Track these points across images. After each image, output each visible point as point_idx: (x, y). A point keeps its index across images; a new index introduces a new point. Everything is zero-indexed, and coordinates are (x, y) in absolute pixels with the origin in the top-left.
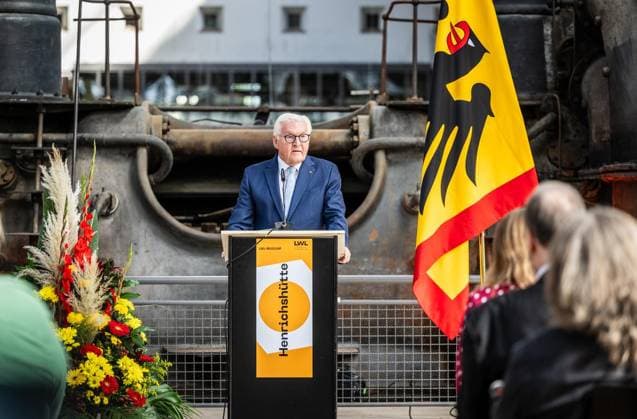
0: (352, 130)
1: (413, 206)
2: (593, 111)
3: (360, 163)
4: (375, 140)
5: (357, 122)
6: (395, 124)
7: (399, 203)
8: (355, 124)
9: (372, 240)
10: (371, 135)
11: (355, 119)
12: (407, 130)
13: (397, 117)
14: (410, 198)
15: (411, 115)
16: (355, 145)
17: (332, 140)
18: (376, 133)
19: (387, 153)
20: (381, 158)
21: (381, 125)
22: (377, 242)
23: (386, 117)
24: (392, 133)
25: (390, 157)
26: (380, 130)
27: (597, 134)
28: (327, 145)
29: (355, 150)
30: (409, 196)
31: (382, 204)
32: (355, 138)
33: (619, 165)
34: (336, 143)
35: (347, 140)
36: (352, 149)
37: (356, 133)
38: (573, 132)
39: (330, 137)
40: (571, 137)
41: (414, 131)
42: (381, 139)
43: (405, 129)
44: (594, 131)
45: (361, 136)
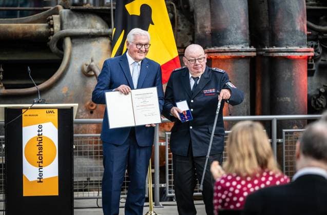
0: (50, 24)
1: (88, 72)
2: (198, 14)
3: (55, 45)
4: (65, 31)
5: (52, 19)
6: (76, 20)
7: (80, 70)
8: (51, 21)
9: (63, 92)
10: (61, 28)
11: (51, 17)
12: (84, 24)
13: (78, 16)
14: (87, 66)
15: (85, 15)
16: (52, 34)
17: (37, 30)
18: (65, 27)
19: (71, 39)
20: (68, 42)
21: (68, 21)
22: (67, 94)
23: (70, 16)
24: (74, 26)
25: (74, 41)
26: (67, 25)
27: (200, 28)
28: (34, 33)
29: (51, 37)
30: (87, 65)
31: (70, 70)
32: (52, 30)
33: (217, 48)
34: (40, 33)
35: (47, 30)
36: (49, 36)
37: (52, 26)
38: (182, 25)
39: (36, 29)
40: (180, 28)
41: (88, 25)
42: (68, 30)
43: (83, 23)
44: (198, 27)
45: (55, 28)
